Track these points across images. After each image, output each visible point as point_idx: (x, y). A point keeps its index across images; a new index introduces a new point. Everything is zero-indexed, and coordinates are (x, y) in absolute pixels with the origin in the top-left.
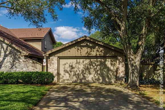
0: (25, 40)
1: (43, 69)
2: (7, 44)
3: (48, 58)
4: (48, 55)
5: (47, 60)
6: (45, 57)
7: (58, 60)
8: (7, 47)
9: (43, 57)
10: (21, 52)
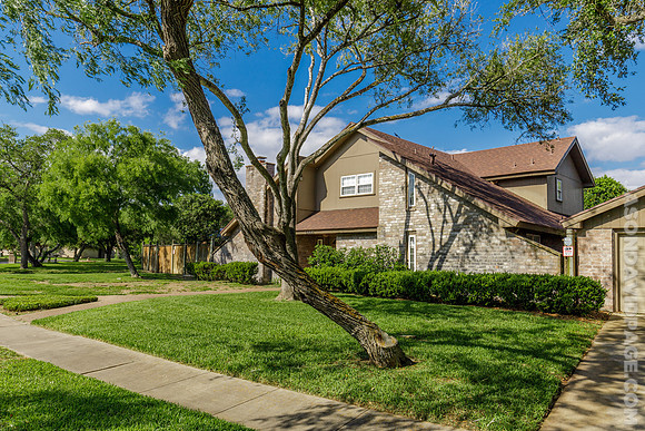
0: (498, 183)
1: (562, 266)
2: (459, 199)
3: (578, 233)
4: (578, 226)
5: (576, 239)
6: (568, 231)
7: (613, 241)
8: (460, 206)
9: (564, 231)
10: (496, 219)
